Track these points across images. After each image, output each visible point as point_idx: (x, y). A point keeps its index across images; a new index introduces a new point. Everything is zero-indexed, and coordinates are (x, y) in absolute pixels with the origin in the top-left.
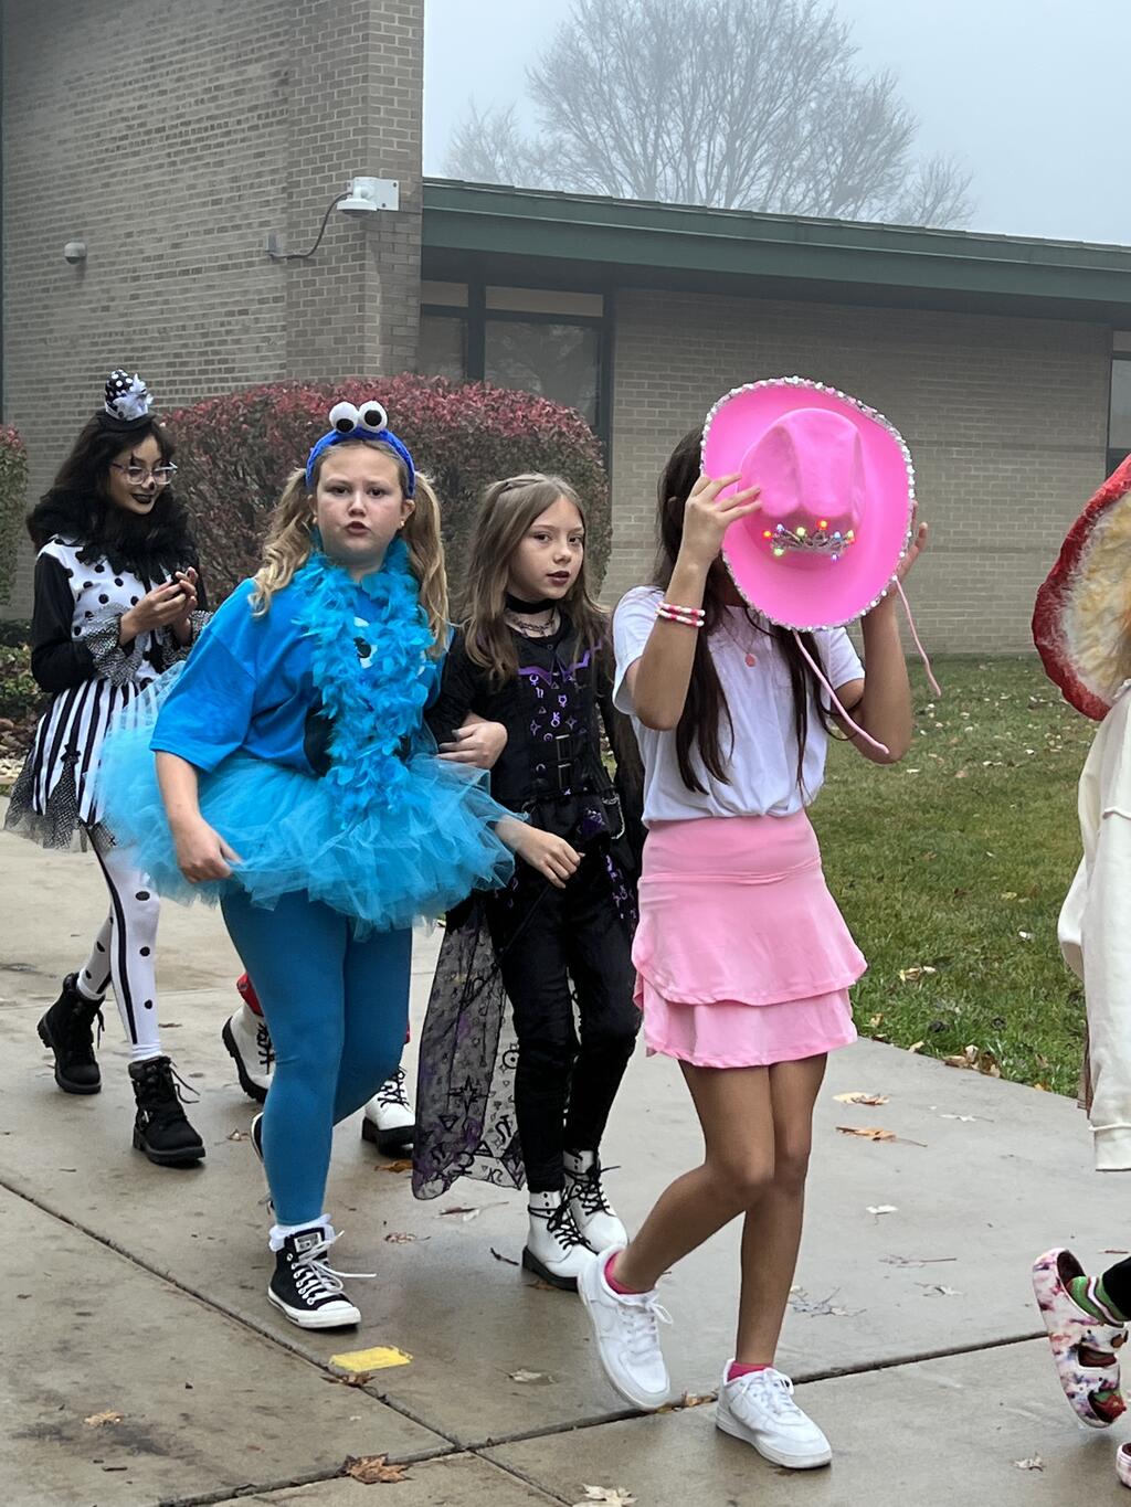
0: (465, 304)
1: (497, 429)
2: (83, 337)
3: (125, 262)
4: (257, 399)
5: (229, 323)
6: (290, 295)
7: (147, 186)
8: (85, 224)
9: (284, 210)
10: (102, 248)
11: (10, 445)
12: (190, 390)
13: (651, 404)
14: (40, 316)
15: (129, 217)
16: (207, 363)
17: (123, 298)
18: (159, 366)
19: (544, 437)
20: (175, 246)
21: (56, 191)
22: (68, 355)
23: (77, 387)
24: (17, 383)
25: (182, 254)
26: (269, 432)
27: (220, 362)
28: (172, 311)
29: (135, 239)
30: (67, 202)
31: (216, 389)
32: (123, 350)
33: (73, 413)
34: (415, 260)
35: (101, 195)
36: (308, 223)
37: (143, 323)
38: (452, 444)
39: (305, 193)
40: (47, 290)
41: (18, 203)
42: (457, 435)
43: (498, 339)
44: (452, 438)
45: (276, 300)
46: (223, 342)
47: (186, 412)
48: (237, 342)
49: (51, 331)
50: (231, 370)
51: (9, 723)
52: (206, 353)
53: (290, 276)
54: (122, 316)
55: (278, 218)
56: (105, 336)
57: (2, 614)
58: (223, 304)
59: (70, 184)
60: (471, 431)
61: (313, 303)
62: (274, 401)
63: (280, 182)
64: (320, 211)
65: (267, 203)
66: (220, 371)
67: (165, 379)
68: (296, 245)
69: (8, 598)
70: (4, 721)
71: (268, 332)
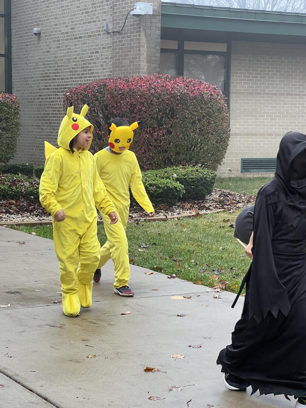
0: (177, 48)
1: (188, 94)
2: (40, 62)
3: (55, 35)
4: (101, 84)
5: (92, 56)
6: (113, 46)
7: (62, 7)
8: (40, 21)
9: (111, 15)
10: (46, 30)
11: (14, 102)
12: (78, 81)
13: (244, 83)
14: (25, 55)
15: (56, 18)
16: (84, 71)
17: (54, 48)
18: (67, 72)
19: (205, 96)
20: (72, 29)
21: (30, 9)
22: (35, 68)
23: (38, 80)
24: (17, 79)
25: (74, 32)
26: (106, 96)
27: (91, 70)
28: (71, 52)
29: (58, 26)
30: (33, 13)
31: (87, 80)
32: (54, 67)
33: (36, 89)
34: (159, 32)
35: (46, 10)
36: (119, 20)
37: (61, 57)
38: (172, 99)
39: (119, 8)
40: (27, 45)
41: (17, 14)
42: (174, 96)
43: (188, 60)
44: (172, 97)
45: (108, 47)
46: (90, 63)
47: (76, 89)
48: (95, 63)
49: (28, 60)
50: (93, 73)
51: (14, 202)
52: (84, 67)
53: (114, 39)
54: (54, 54)
55: (109, 18)
56: (48, 61)
57: (11, 162)
58: (90, 49)
59: (34, 7)
60: (179, 94)
61: (122, 48)
62: (108, 84)
63: (110, 5)
64: (124, 15)
65: (105, 12)
66: (89, 73)
67: (69, 77)
68: (116, 28)
69: (14, 157)
70: (12, 201)
71: (106, 59)
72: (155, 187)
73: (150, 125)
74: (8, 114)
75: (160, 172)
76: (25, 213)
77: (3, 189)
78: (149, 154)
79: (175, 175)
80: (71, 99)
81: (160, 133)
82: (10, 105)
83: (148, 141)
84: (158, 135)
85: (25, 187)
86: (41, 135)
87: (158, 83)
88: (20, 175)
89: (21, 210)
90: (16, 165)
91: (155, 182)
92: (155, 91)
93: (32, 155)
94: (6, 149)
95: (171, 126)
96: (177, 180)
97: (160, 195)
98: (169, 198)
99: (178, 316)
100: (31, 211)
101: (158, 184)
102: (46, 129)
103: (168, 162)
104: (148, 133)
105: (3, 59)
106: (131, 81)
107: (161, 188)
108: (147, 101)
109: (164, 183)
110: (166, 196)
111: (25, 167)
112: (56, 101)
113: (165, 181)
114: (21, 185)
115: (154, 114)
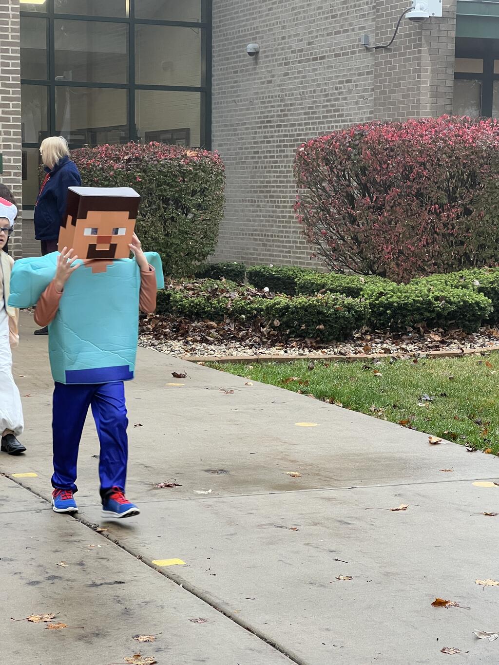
0: (482, 72)
2: (257, 99)
3: (281, 54)
4: (356, 133)
5: (341, 88)
6: (376, 70)
7: (293, 9)
8: (258, 33)
9: (373, 20)
10: (268, 46)
11: (215, 163)
12: (317, 128)
14: (232, 87)
15: (283, 27)
16: (328, 111)
17: (279, 76)
18: (299, 114)
20: (309, 44)
21: (242, 14)
22: (248, 109)
23: (253, 128)
24: (219, 126)
25: (313, 48)
26: (363, 152)
27: (338, 110)
28: (307, 82)
29: (287, 40)
30: (247, 20)
31: (333, 127)
32: (279, 106)
33: (249, 143)
34: (452, 46)
35: (267, 15)
36: (387, 27)
37: (291, 90)
38: (473, 157)
39: (387, 9)
40: (236, 72)
41: (220, 22)
42: (476, 152)
44: (472, 153)
45: (368, 73)
46: (337, 99)
47: (316, 141)
48: (345, 99)
49: (238, 96)
50: (341, 115)
51: (214, 324)
52: (327, 106)
53: (376, 59)
54: (279, 86)
55: (369, 24)
56: (269, 98)
57: (210, 260)
58: (337, 77)
59: (250, 9)
60: (484, 149)
61: (390, 74)
62: (367, 133)
63: (371, 3)
64: (395, 19)
65: (364, 16)
66: (335, 116)
67: (303, 122)
68: (381, 40)
69: (214, 251)
70: (211, 323)
71: (363, 92)
72: (443, 302)
73: (436, 200)
74: (206, 183)
75: (453, 277)
76: (233, 343)
77: (197, 304)
78: (434, 247)
79: (477, 283)
80: (306, 157)
81: (453, 213)
82: (209, 168)
83: (431, 226)
84: (449, 216)
85: (232, 300)
86: (257, 216)
87: (450, 129)
88: (224, 280)
89: (225, 338)
90: (217, 264)
91: (443, 294)
92: (445, 143)
93: (243, 249)
94: (202, 238)
95: (471, 202)
96: (480, 290)
97: (452, 315)
98: (466, 321)
99: (487, 514)
100: (242, 340)
101: (449, 296)
102: (265, 206)
103: (465, 261)
104: (432, 213)
105: (198, 95)
106: (405, 127)
107: (455, 303)
108: (432, 160)
109: (459, 296)
110: (462, 317)
111: (231, 268)
112: (282, 162)
113: (460, 292)
114: (225, 297)
115: (442, 182)
